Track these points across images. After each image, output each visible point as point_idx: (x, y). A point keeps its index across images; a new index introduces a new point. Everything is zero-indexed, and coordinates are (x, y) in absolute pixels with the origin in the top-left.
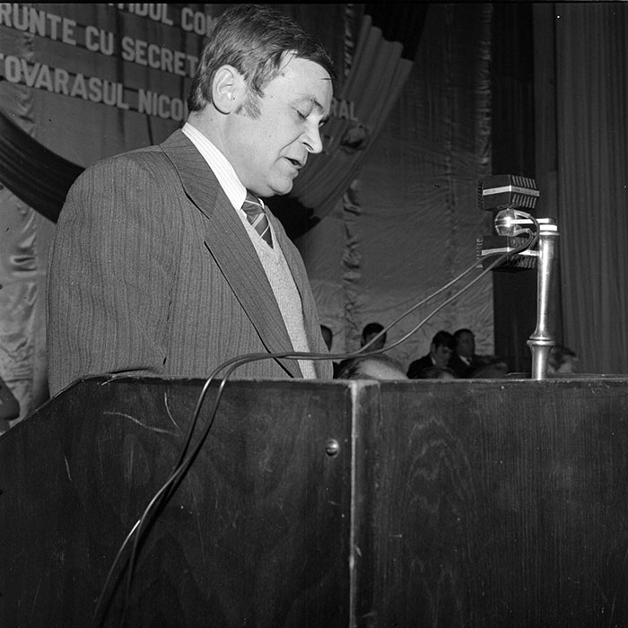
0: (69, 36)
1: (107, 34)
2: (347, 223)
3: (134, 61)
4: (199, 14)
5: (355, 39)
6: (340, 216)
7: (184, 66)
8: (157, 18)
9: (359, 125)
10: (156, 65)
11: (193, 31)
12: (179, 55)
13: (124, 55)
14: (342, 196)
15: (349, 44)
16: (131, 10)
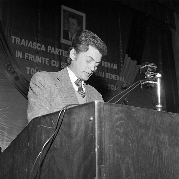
0: (47, 63)
1: (57, 62)
5: (123, 61)
9: (126, 83)
13: (61, 67)
14: (122, 102)
16: (63, 55)
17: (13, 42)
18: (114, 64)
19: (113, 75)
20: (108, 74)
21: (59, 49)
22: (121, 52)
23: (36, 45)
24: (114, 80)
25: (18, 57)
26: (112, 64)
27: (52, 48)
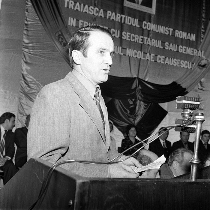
1: (117, 31)
2: (199, 94)
3: (126, 39)
4: (149, 23)
5: (205, 29)
6: (196, 91)
7: (143, 40)
8: (134, 25)
9: (205, 59)
10: (133, 40)
11: (146, 29)
12: (141, 37)
13: (123, 38)
14: (198, 84)
15: (203, 31)
16: (126, 23)
17: (66, 6)
18: (192, 34)
19: (189, 48)
20: (182, 48)
21: (121, 15)
22: (204, 18)
23: (93, 10)
24: (190, 55)
25: (71, 25)
26: (189, 34)
27: (112, 13)
